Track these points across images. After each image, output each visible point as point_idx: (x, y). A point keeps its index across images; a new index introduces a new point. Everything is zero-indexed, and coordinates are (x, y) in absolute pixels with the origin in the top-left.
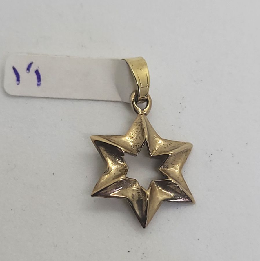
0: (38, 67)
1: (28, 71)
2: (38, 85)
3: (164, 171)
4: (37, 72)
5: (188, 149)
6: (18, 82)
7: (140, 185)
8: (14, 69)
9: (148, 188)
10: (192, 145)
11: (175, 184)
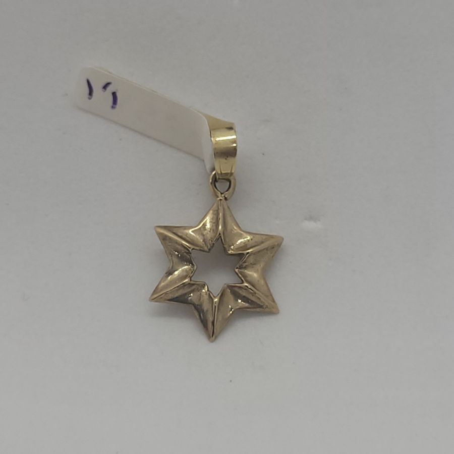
0: (117, 90)
1: (104, 90)
2: (113, 107)
3: (241, 273)
4: (114, 94)
5: (275, 245)
6: (90, 97)
7: (210, 289)
8: (88, 82)
9: (217, 295)
10: (283, 239)
11: (251, 290)
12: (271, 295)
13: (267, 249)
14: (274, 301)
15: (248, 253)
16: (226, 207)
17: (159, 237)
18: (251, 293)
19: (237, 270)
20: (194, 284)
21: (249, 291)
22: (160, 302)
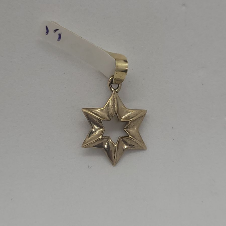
0: (61, 33)
3: (127, 131)
5: (143, 115)
7: (112, 140)
8: (47, 27)
9: (116, 143)
10: (146, 111)
11: (133, 139)
12: (143, 141)
13: (139, 118)
14: (144, 144)
15: (130, 121)
16: (118, 97)
17: (84, 114)
18: (133, 141)
19: (125, 129)
20: (104, 138)
21: (132, 140)
22: (87, 148)
